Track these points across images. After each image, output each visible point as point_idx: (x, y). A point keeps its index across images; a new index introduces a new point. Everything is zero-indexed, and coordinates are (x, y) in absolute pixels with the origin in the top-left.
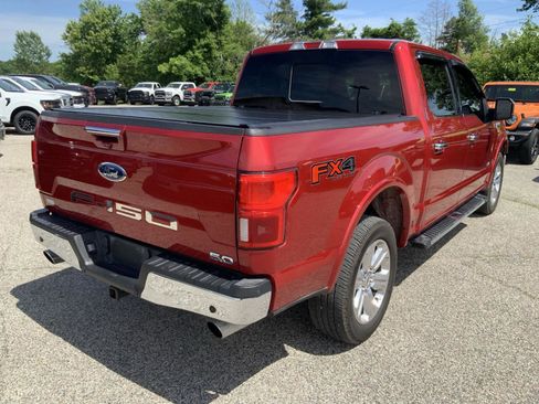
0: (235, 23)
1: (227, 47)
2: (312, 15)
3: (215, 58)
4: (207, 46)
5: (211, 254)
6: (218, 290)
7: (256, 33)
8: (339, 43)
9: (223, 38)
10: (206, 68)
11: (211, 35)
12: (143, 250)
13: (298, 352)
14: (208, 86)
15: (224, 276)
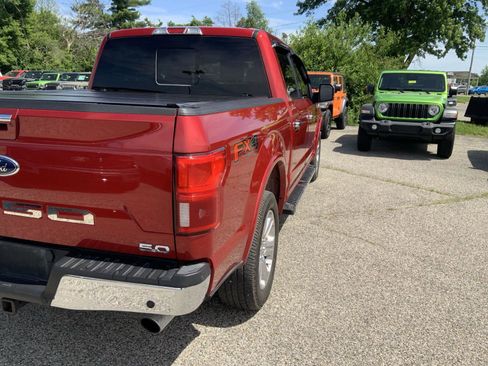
0: (39, 12)
1: (32, 35)
2: (118, 8)
3: (22, 46)
4: (11, 33)
5: (141, 245)
6: (158, 282)
7: (62, 24)
8: (202, 29)
9: (28, 26)
10: (11, 56)
11: (15, 24)
12: (43, 251)
13: (209, 328)
14: (16, 74)
15: (162, 267)
